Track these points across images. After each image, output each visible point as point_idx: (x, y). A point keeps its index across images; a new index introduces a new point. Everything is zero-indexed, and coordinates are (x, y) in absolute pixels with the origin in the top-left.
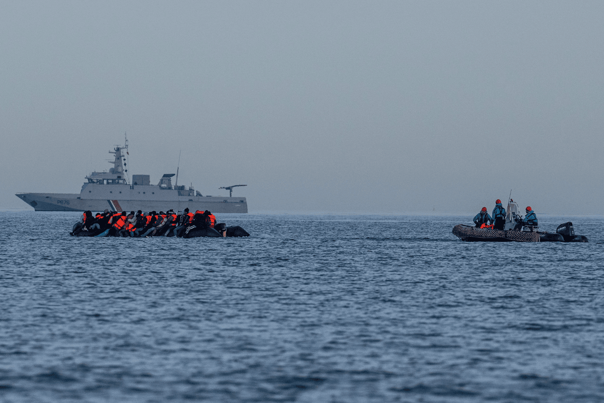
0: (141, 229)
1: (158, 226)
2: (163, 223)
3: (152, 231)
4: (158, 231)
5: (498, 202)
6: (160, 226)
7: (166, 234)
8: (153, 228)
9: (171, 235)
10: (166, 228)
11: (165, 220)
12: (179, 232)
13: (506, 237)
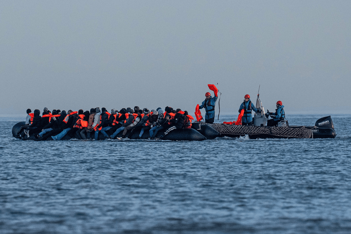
0: (108, 128)
1: (129, 126)
2: (135, 123)
3: (122, 131)
4: (129, 131)
5: (247, 97)
6: (132, 125)
7: (140, 136)
8: (122, 128)
9: (146, 136)
10: (138, 128)
11: (137, 119)
12: (156, 133)
13: (272, 133)
